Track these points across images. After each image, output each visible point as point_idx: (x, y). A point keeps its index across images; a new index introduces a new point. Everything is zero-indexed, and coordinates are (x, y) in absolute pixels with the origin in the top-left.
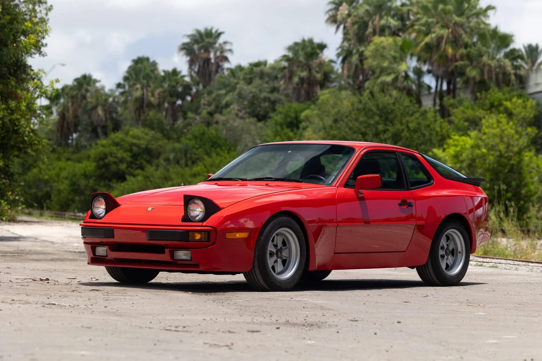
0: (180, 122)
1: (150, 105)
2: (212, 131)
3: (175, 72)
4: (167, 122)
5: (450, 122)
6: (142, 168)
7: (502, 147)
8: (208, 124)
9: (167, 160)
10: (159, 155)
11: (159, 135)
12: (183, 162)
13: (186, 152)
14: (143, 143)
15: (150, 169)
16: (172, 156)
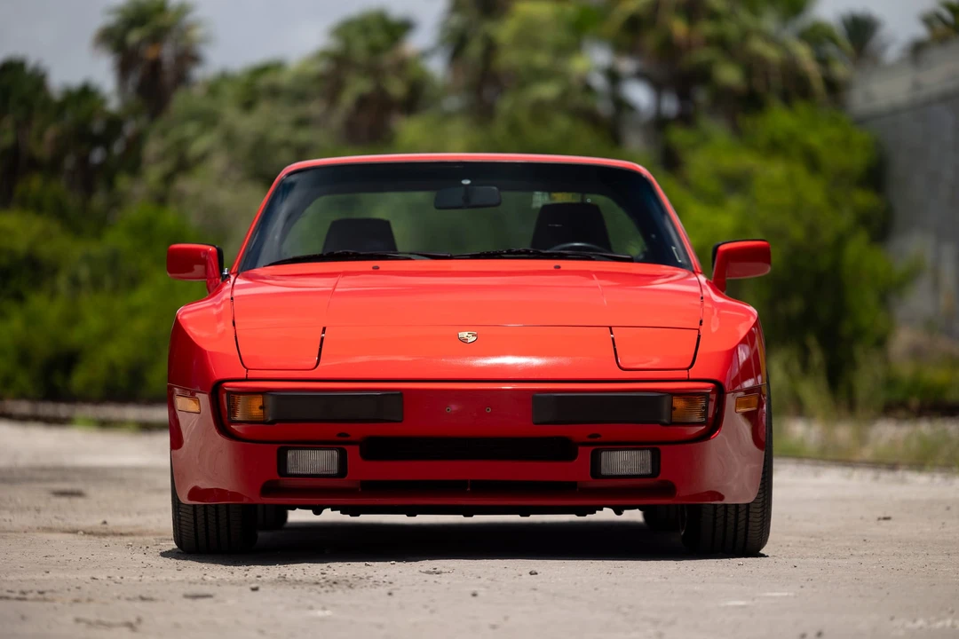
0: (99, 200)
1: (34, 165)
2: (169, 217)
3: (86, 94)
4: (73, 201)
5: (686, 184)
6: (19, 298)
7: (797, 233)
8: (161, 200)
9: (75, 282)
10: (54, 271)
11: (55, 227)
12: (108, 282)
13: (114, 261)
14: (21, 244)
15: (38, 302)
16: (84, 273)
